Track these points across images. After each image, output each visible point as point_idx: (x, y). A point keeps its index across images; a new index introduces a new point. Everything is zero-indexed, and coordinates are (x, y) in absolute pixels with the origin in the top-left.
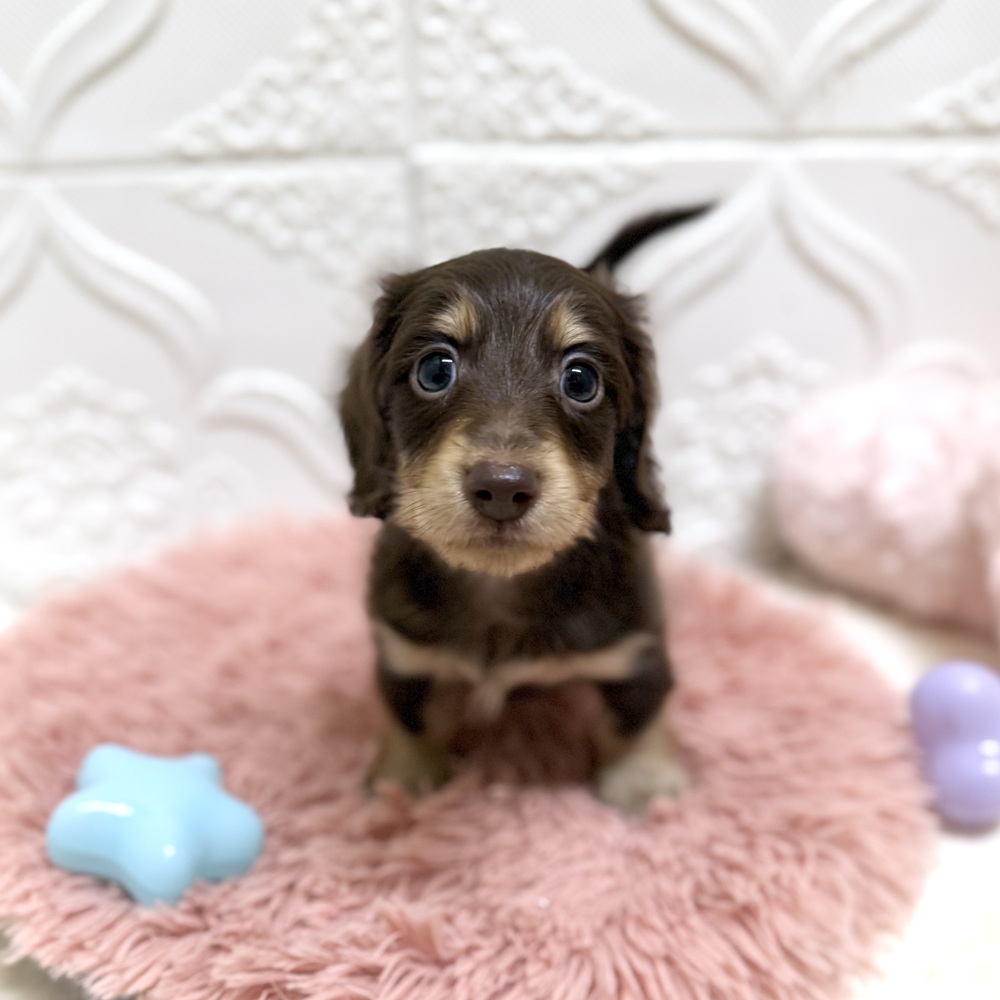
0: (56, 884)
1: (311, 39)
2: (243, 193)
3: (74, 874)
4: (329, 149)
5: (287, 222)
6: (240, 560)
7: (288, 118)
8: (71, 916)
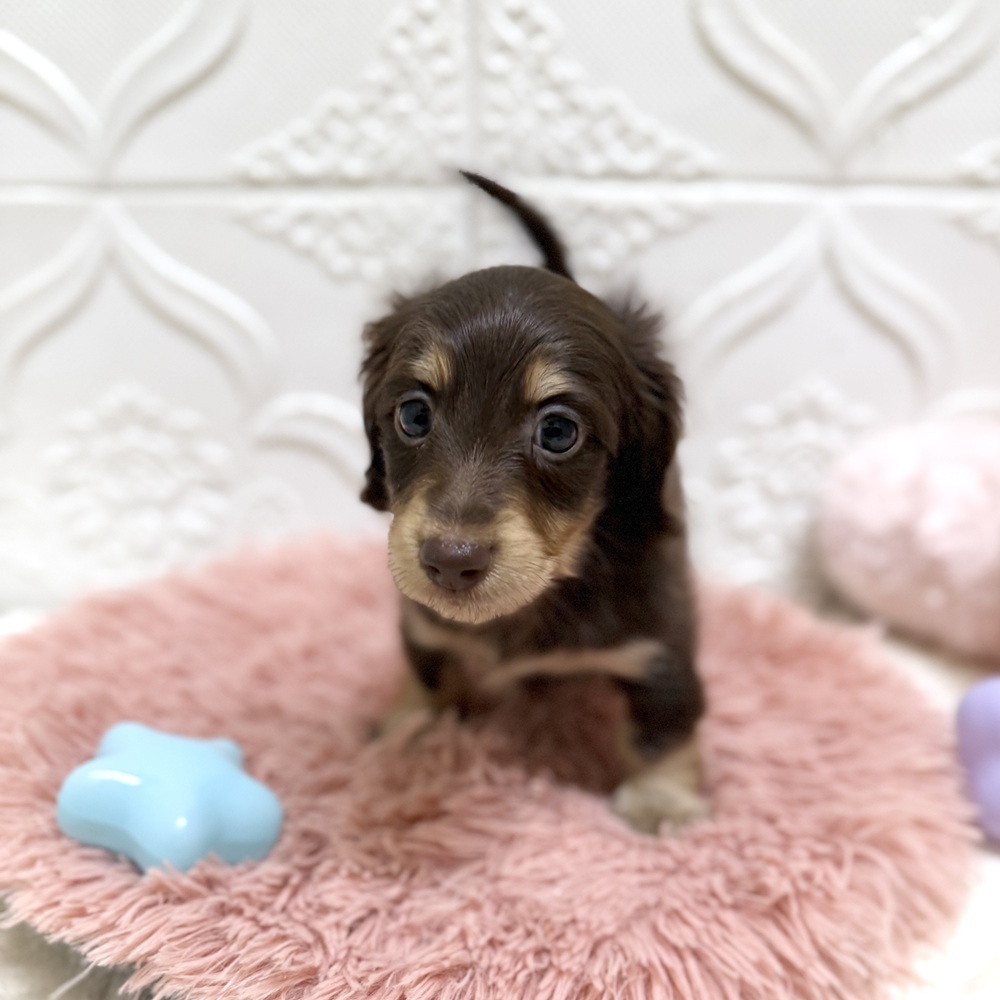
0: (64, 852)
1: (379, 72)
2: (305, 218)
3: (84, 845)
4: (392, 179)
5: (347, 248)
6: (285, 573)
7: (352, 147)
8: (76, 883)
